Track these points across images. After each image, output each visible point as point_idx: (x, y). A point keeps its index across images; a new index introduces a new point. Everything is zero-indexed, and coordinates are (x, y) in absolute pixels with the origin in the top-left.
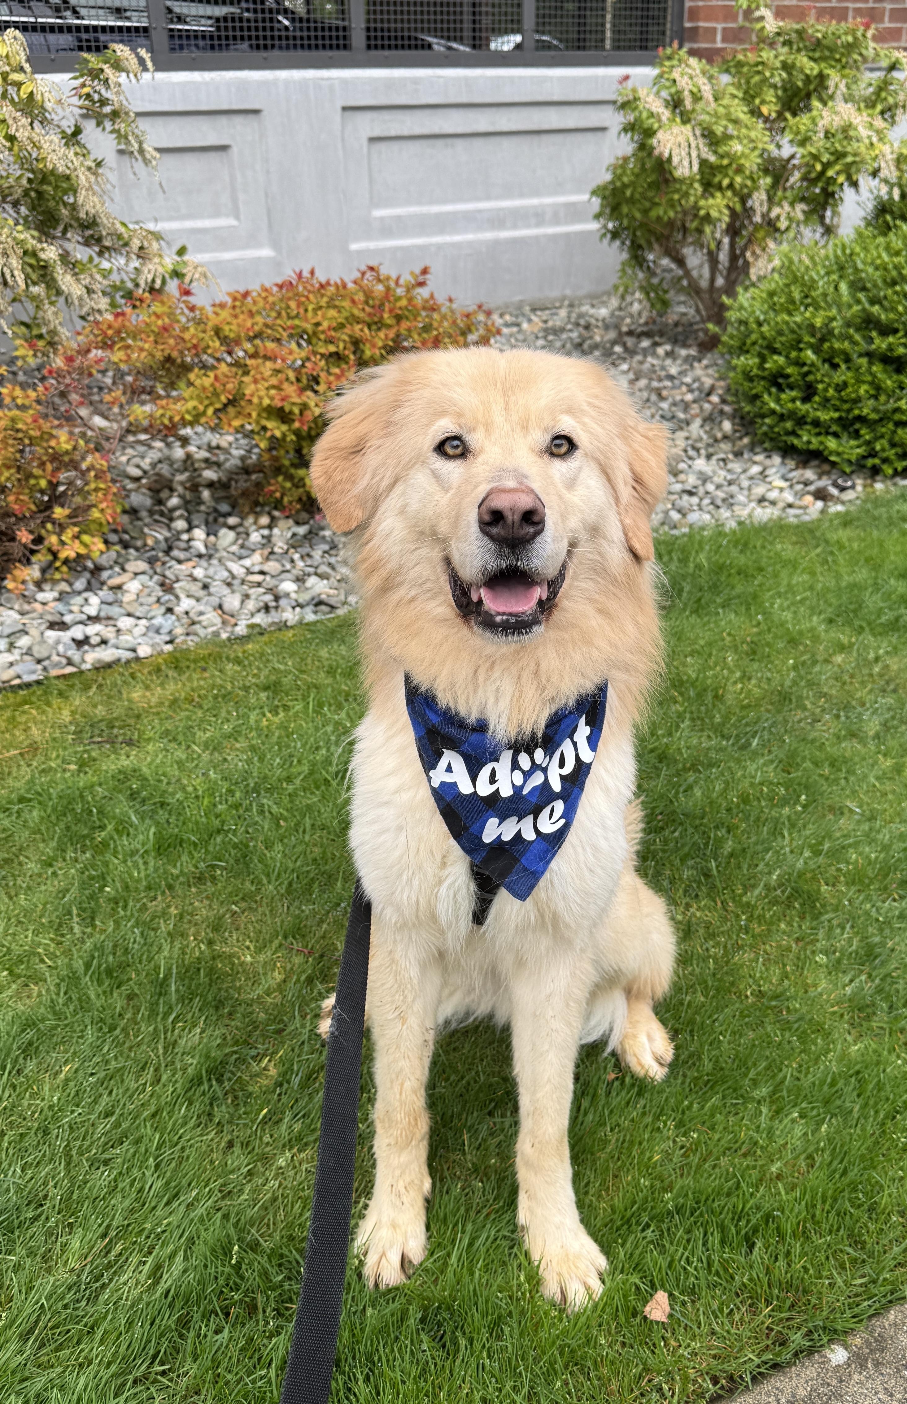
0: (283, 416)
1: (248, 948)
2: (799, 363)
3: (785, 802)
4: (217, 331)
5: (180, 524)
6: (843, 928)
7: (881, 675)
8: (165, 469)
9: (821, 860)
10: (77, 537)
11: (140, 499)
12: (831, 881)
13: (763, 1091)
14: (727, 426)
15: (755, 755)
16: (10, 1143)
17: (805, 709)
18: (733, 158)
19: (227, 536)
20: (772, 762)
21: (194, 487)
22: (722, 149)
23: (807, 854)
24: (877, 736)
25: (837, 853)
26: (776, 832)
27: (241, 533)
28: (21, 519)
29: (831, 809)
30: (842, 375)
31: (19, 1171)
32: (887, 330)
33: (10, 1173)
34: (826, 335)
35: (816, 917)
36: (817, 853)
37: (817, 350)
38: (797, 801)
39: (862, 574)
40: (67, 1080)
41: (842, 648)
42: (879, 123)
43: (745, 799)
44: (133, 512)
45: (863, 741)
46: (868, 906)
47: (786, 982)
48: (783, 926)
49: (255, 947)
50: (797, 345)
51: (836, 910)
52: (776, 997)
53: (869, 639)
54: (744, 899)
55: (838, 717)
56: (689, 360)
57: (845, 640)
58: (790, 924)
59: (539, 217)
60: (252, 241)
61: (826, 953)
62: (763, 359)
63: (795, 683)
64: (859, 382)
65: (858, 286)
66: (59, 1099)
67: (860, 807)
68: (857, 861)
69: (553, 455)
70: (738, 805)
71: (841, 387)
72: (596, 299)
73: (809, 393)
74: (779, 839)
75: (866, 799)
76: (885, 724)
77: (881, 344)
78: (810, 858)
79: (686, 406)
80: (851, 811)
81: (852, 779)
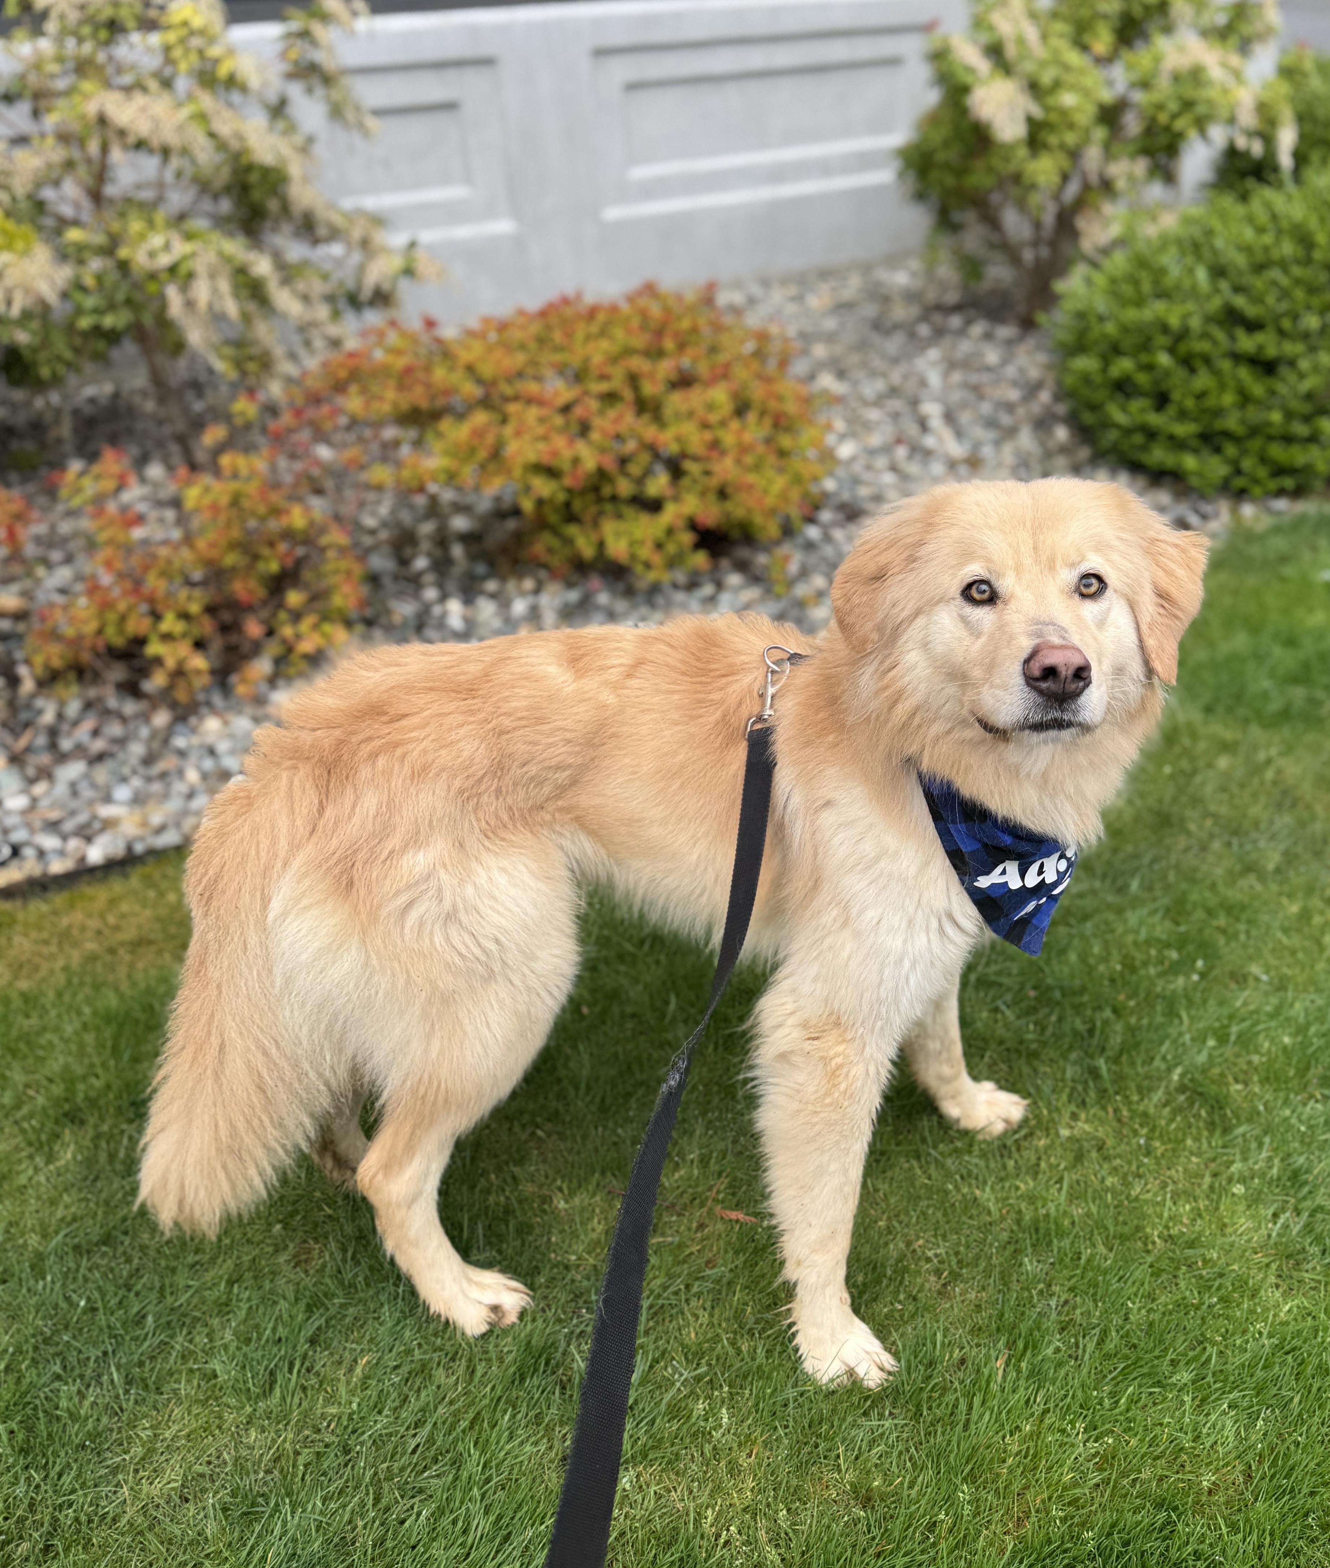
0: (551, 472)
1: (560, 1189)
2: (1150, 367)
3: (1175, 969)
4: (470, 369)
5: (431, 594)
6: (1260, 1145)
7: (1275, 783)
8: (406, 517)
9: (1229, 1051)
10: (316, 627)
11: (381, 562)
12: (1241, 1077)
13: (1184, 1376)
14: (1062, 433)
15: (1137, 901)
16: (306, 1466)
17: (1189, 833)
18: (1064, 113)
19: (486, 609)
20: (1156, 911)
21: (442, 540)
22: (1051, 101)
23: (1211, 1043)
24: (1278, 870)
25: (1246, 1041)
26: (1172, 1013)
27: (502, 601)
28: (249, 608)
29: (1233, 976)
30: (1203, 380)
31: (319, 1503)
32: (1253, 326)
33: (310, 1507)
34: (1183, 335)
35: (1226, 1131)
36: (1223, 1039)
37: (1172, 351)
38: (1193, 969)
39: (1240, 641)
40: (367, 1377)
41: (1227, 747)
42: (1235, 60)
43: (1130, 966)
44: (374, 579)
45: (1262, 878)
46: (1287, 1112)
47: (1199, 1222)
48: (1189, 1142)
49: (569, 1188)
50: (1146, 346)
51: (1250, 1120)
52: (1191, 1244)
53: (1255, 731)
54: (1141, 1108)
55: (1229, 845)
56: (1009, 343)
57: (1228, 735)
58: (1197, 1139)
59: (825, 168)
60: (489, 212)
61: (1242, 1180)
62: (1106, 361)
63: (1175, 800)
64: (1222, 387)
65: (1218, 272)
66: (359, 1405)
67: (1267, 972)
68: (1269, 1051)
69: (1083, 596)
70: (1122, 974)
71: (1201, 396)
72: (893, 261)
73: (1162, 400)
74: (1176, 1021)
75: (1273, 962)
76: (1286, 853)
77: (1247, 343)
78: (1214, 1048)
79: (1010, 407)
80: (1257, 979)
81: (1254, 932)
